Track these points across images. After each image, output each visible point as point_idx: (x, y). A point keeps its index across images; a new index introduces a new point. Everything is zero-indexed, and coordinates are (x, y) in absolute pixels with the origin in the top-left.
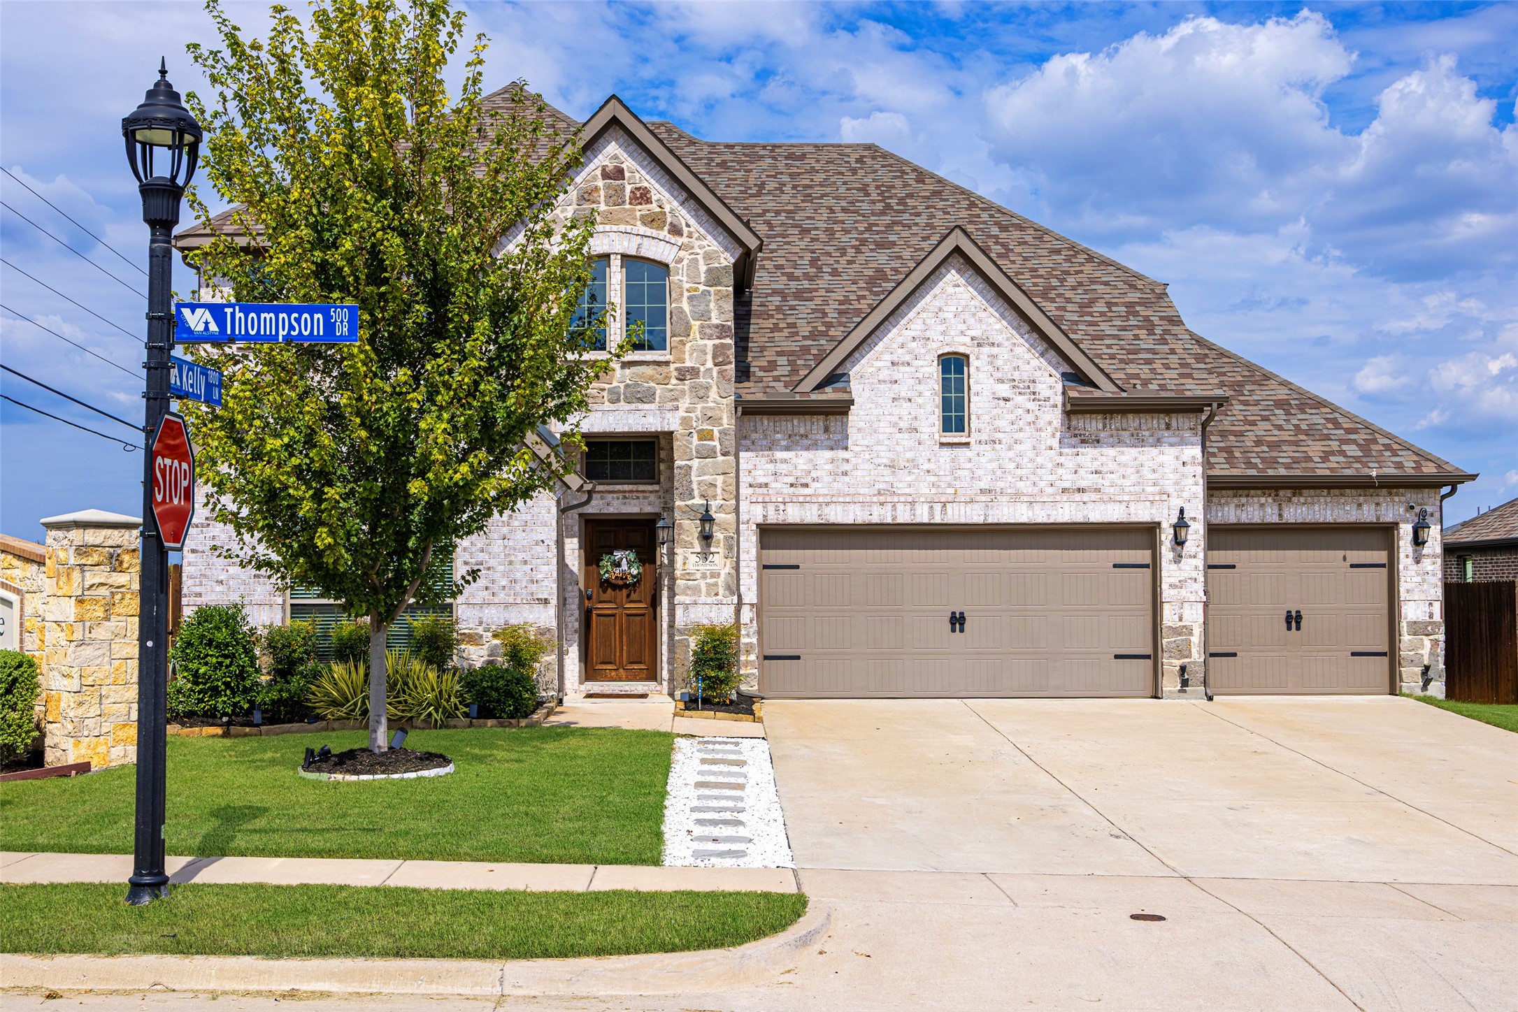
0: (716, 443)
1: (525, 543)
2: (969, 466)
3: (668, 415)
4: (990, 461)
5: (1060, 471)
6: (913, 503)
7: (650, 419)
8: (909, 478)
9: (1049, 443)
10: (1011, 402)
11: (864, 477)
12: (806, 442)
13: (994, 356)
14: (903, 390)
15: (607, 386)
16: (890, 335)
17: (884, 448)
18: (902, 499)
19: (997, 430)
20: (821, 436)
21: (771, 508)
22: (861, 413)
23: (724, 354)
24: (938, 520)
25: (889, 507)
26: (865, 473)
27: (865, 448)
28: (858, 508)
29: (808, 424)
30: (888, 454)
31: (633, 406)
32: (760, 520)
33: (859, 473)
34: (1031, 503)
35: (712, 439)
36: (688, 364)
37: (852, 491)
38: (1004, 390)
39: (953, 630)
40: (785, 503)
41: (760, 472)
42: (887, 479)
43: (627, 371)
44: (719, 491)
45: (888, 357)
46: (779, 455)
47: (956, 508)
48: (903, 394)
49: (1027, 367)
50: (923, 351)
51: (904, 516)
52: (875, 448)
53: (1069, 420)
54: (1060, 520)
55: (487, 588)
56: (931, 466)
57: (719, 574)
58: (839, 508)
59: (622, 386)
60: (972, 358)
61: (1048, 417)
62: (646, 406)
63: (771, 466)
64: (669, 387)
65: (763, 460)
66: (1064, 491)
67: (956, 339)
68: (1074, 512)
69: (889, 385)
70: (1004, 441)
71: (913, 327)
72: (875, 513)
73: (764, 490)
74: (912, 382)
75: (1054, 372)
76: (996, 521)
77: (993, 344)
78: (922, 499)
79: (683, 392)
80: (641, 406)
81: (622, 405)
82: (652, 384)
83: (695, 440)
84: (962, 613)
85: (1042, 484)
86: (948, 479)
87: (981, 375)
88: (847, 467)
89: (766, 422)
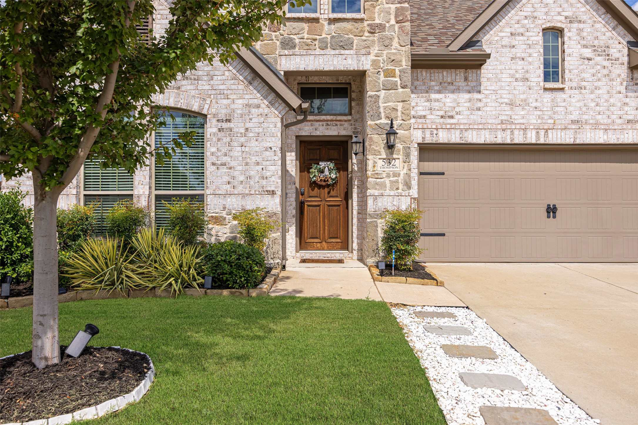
0: (397, 79)
1: (257, 149)
2: (564, 104)
3: (363, 58)
4: (579, 101)
5: (626, 108)
6: (525, 129)
7: (349, 61)
8: (523, 113)
9: (618, 89)
10: (593, 61)
11: (491, 111)
12: (452, 87)
13: (581, 30)
14: (519, 52)
15: (318, 37)
16: (510, 15)
17: (506, 92)
18: (518, 127)
19: (583, 80)
20: (462, 84)
21: (428, 133)
22: (490, 68)
23: (403, 14)
24: (542, 141)
25: (508, 132)
26: (492, 109)
27: (492, 92)
28: (487, 132)
29: (454, 75)
30: (508, 96)
31: (337, 52)
32: (420, 141)
33: (488, 109)
34: (606, 130)
35: (394, 76)
36: (377, 21)
37: (483, 121)
38: (588, 53)
39: (549, 217)
40: (437, 129)
41: (420, 108)
42: (507, 113)
43: (333, 27)
44: (399, 114)
45: (508, 30)
46: (434, 96)
47: (555, 133)
48: (518, 55)
49: (603, 38)
50: (532, 26)
51: (519, 139)
52: (499, 92)
53: (632, 73)
54: (626, 142)
55: (229, 183)
56: (538, 104)
57: (399, 174)
58: (475, 133)
59: (329, 37)
60: (566, 30)
61: (618, 72)
62: (347, 52)
63: (428, 104)
64: (363, 38)
65: (423, 100)
66: (629, 121)
67: (555, 18)
68: (635, 137)
69: (509, 49)
70: (588, 88)
71: (525, 9)
72: (499, 136)
73: (422, 120)
74: (525, 47)
75: (622, 41)
76: (582, 142)
77: (580, 21)
78: (532, 127)
79: (373, 41)
80: (343, 52)
81: (329, 51)
82: (351, 36)
83: (382, 77)
84: (554, 205)
85: (614, 117)
86: (549, 113)
87: (572, 42)
88: (479, 105)
89: (424, 74)
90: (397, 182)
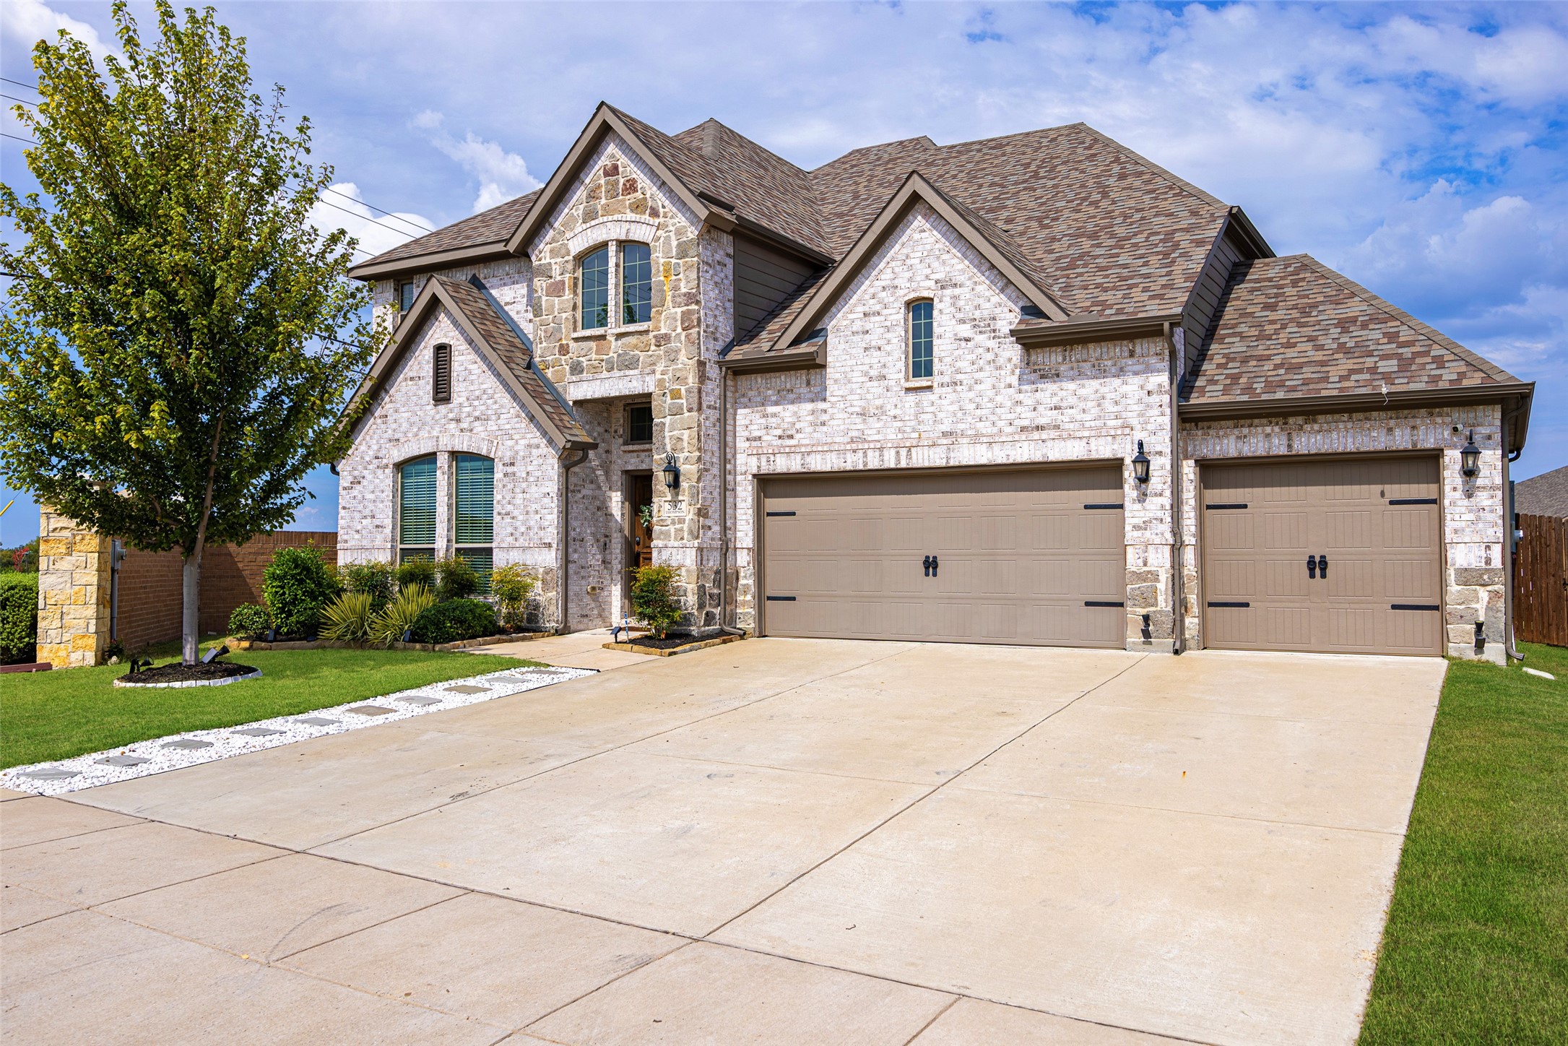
0: (684, 401)
1: (536, 495)
2: (931, 409)
3: (648, 378)
4: (952, 403)
5: (1019, 409)
6: (881, 449)
7: (635, 383)
8: (878, 425)
9: (1008, 381)
10: (972, 343)
11: (839, 425)
12: (791, 396)
13: (955, 297)
14: (873, 339)
15: (605, 357)
16: (863, 288)
17: (857, 397)
18: (872, 445)
19: (959, 372)
20: (804, 390)
21: (764, 459)
22: (837, 364)
23: (689, 319)
24: (903, 464)
25: (860, 454)
26: (840, 422)
27: (840, 399)
28: (834, 455)
29: (794, 379)
30: (860, 403)
31: (622, 373)
32: (755, 471)
33: (835, 422)
34: (990, 443)
35: (680, 398)
36: (663, 331)
37: (829, 440)
38: (965, 331)
39: (927, 574)
40: (774, 454)
41: (755, 427)
42: (859, 427)
43: (619, 342)
44: (685, 444)
45: (860, 309)
46: (771, 409)
47: (920, 453)
48: (874, 343)
49: (988, 305)
50: (892, 299)
51: (874, 463)
52: (849, 398)
53: (1029, 355)
54: (1019, 460)
55: (512, 534)
56: (898, 412)
57: (684, 520)
58: (819, 457)
59: (615, 355)
60: (936, 301)
61: (1007, 354)
62: (631, 372)
63: (763, 421)
64: (650, 353)
65: (758, 415)
66: (1023, 429)
67: (922, 284)
68: (1032, 452)
69: (861, 336)
70: (965, 383)
71: (883, 277)
72: (849, 460)
73: (758, 443)
74: (882, 330)
75: (1013, 307)
76: (957, 464)
77: (956, 285)
78: (890, 445)
79: (659, 357)
80: (627, 372)
81: (616, 373)
82: (637, 352)
83: (669, 400)
84: (935, 558)
85: (1000, 424)
86: (913, 423)
87: (944, 317)
88: (825, 417)
89: (759, 380)
90: (682, 530)
